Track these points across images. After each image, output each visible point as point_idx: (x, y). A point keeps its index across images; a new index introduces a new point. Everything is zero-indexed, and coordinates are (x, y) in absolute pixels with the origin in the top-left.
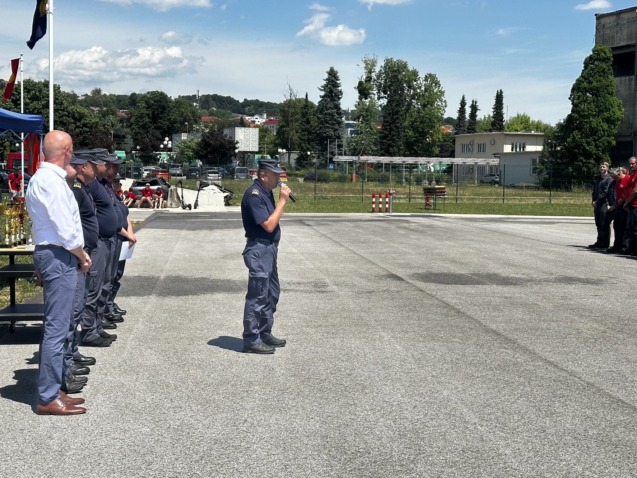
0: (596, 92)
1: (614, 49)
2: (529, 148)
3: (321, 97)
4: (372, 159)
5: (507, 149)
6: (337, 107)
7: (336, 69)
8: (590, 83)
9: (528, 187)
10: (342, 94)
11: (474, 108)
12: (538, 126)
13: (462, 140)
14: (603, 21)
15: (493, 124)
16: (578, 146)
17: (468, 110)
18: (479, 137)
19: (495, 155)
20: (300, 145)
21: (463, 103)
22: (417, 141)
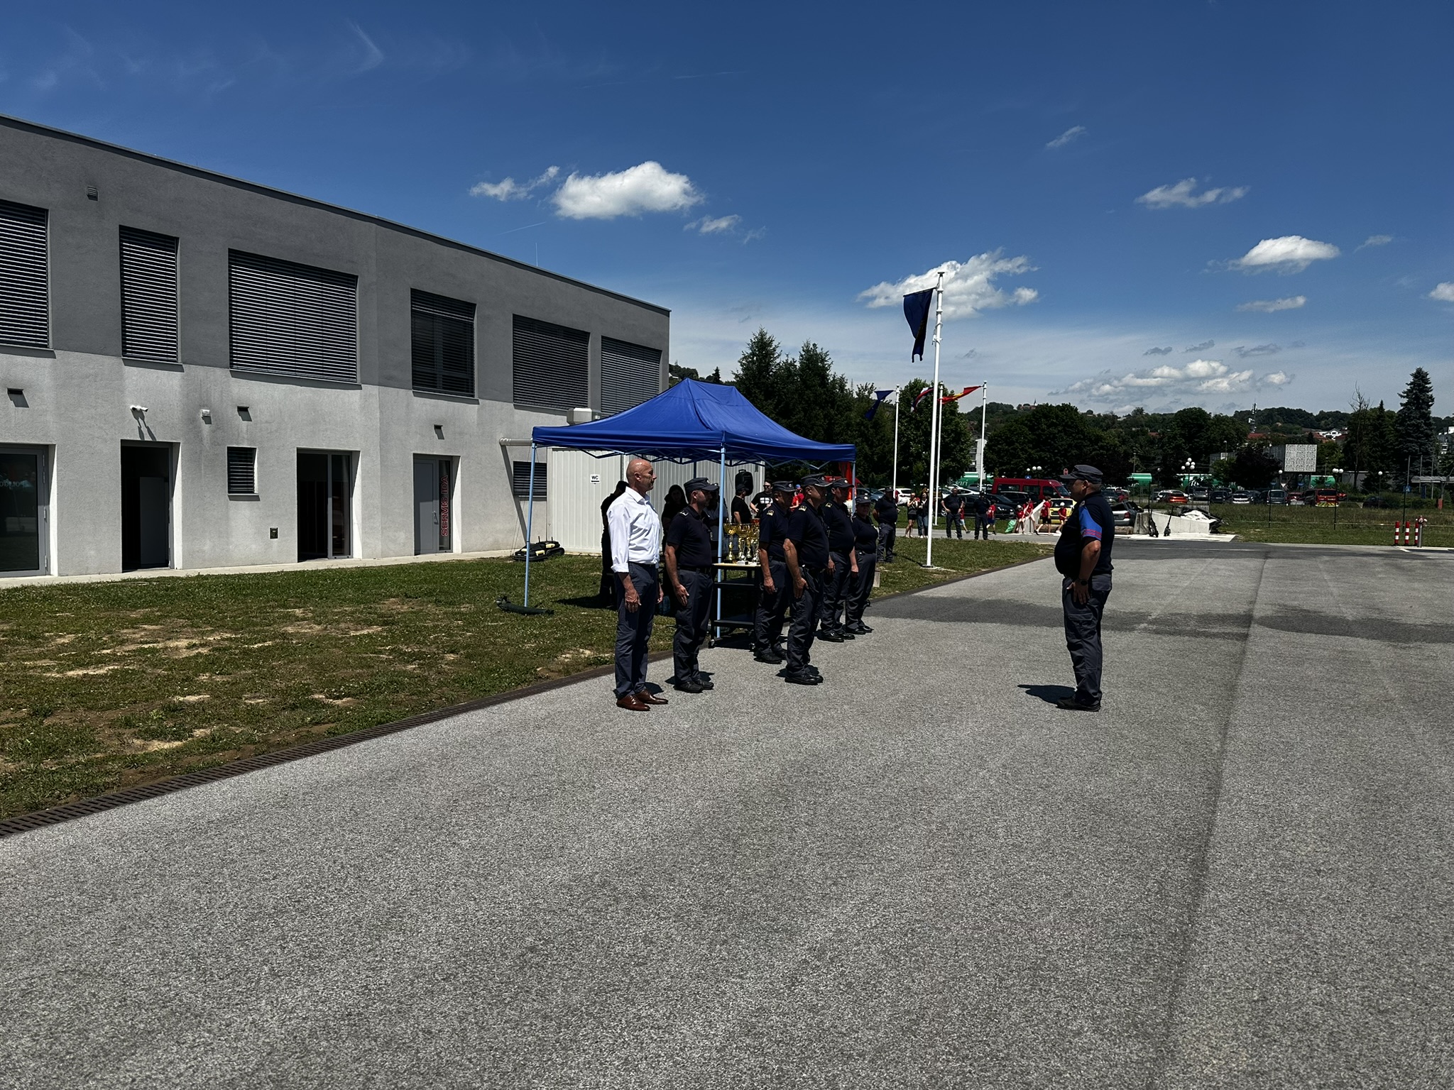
3: (1402, 405)
7: (1425, 370)
10: (1433, 400)
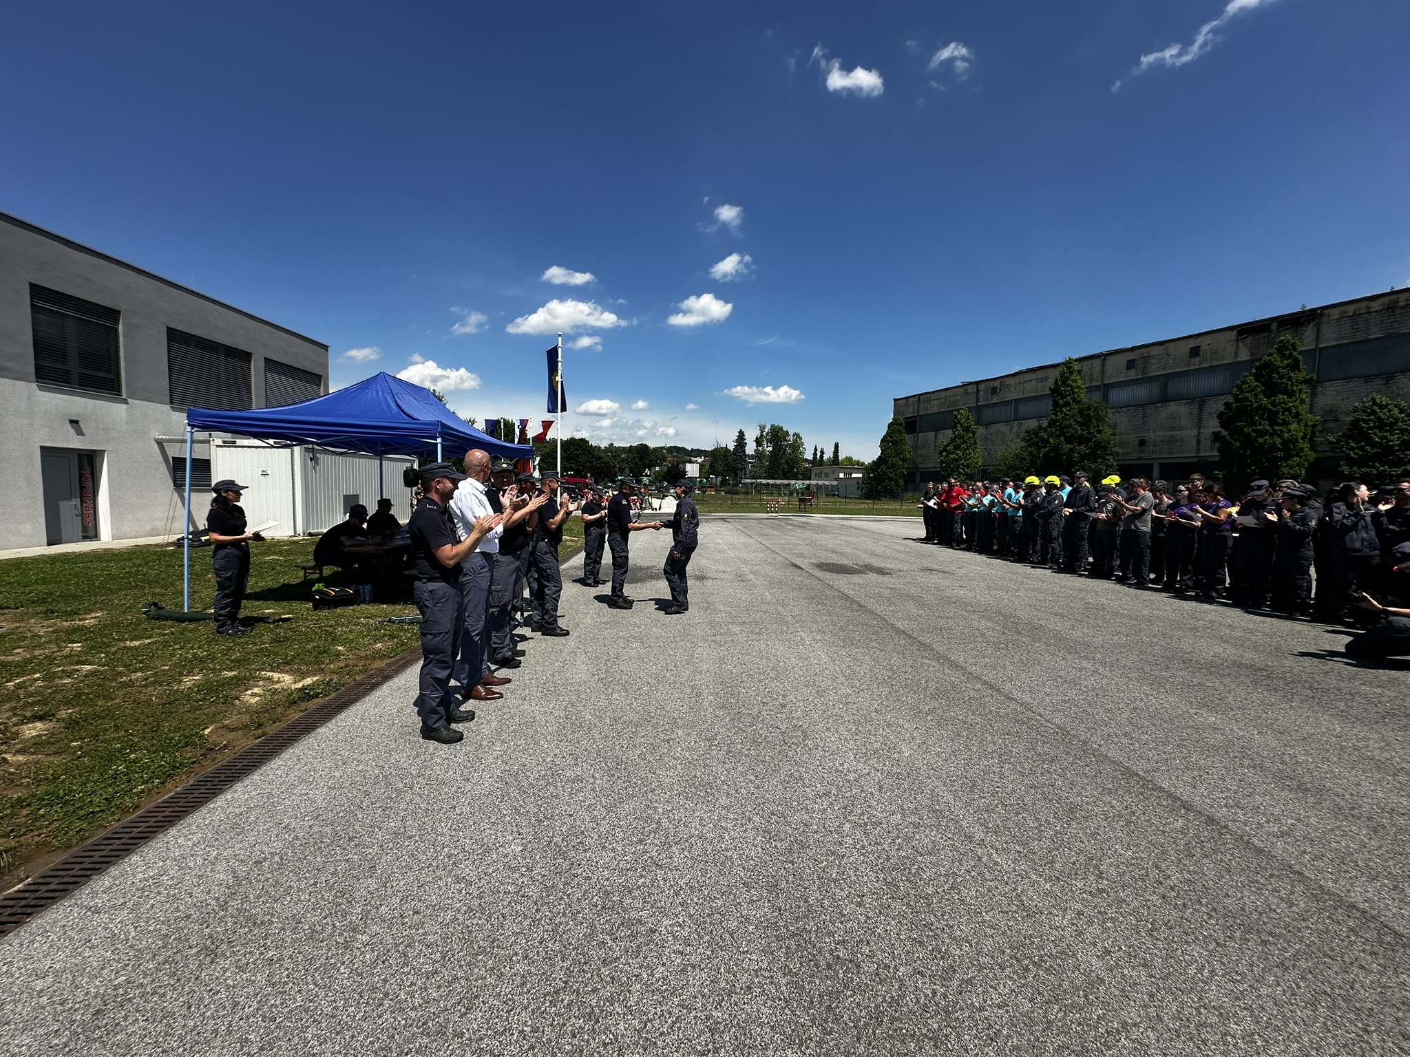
0: (895, 443)
1: (905, 418)
2: (854, 475)
3: (734, 446)
4: (764, 481)
5: (842, 475)
6: (744, 451)
7: (743, 430)
8: (891, 437)
9: (855, 498)
10: (746, 444)
11: (822, 452)
12: (858, 463)
13: (815, 471)
14: (898, 402)
15: (833, 461)
16: (884, 474)
17: (819, 454)
18: (825, 469)
19: (835, 479)
20: (722, 473)
21: (816, 450)
22: (789, 471)
